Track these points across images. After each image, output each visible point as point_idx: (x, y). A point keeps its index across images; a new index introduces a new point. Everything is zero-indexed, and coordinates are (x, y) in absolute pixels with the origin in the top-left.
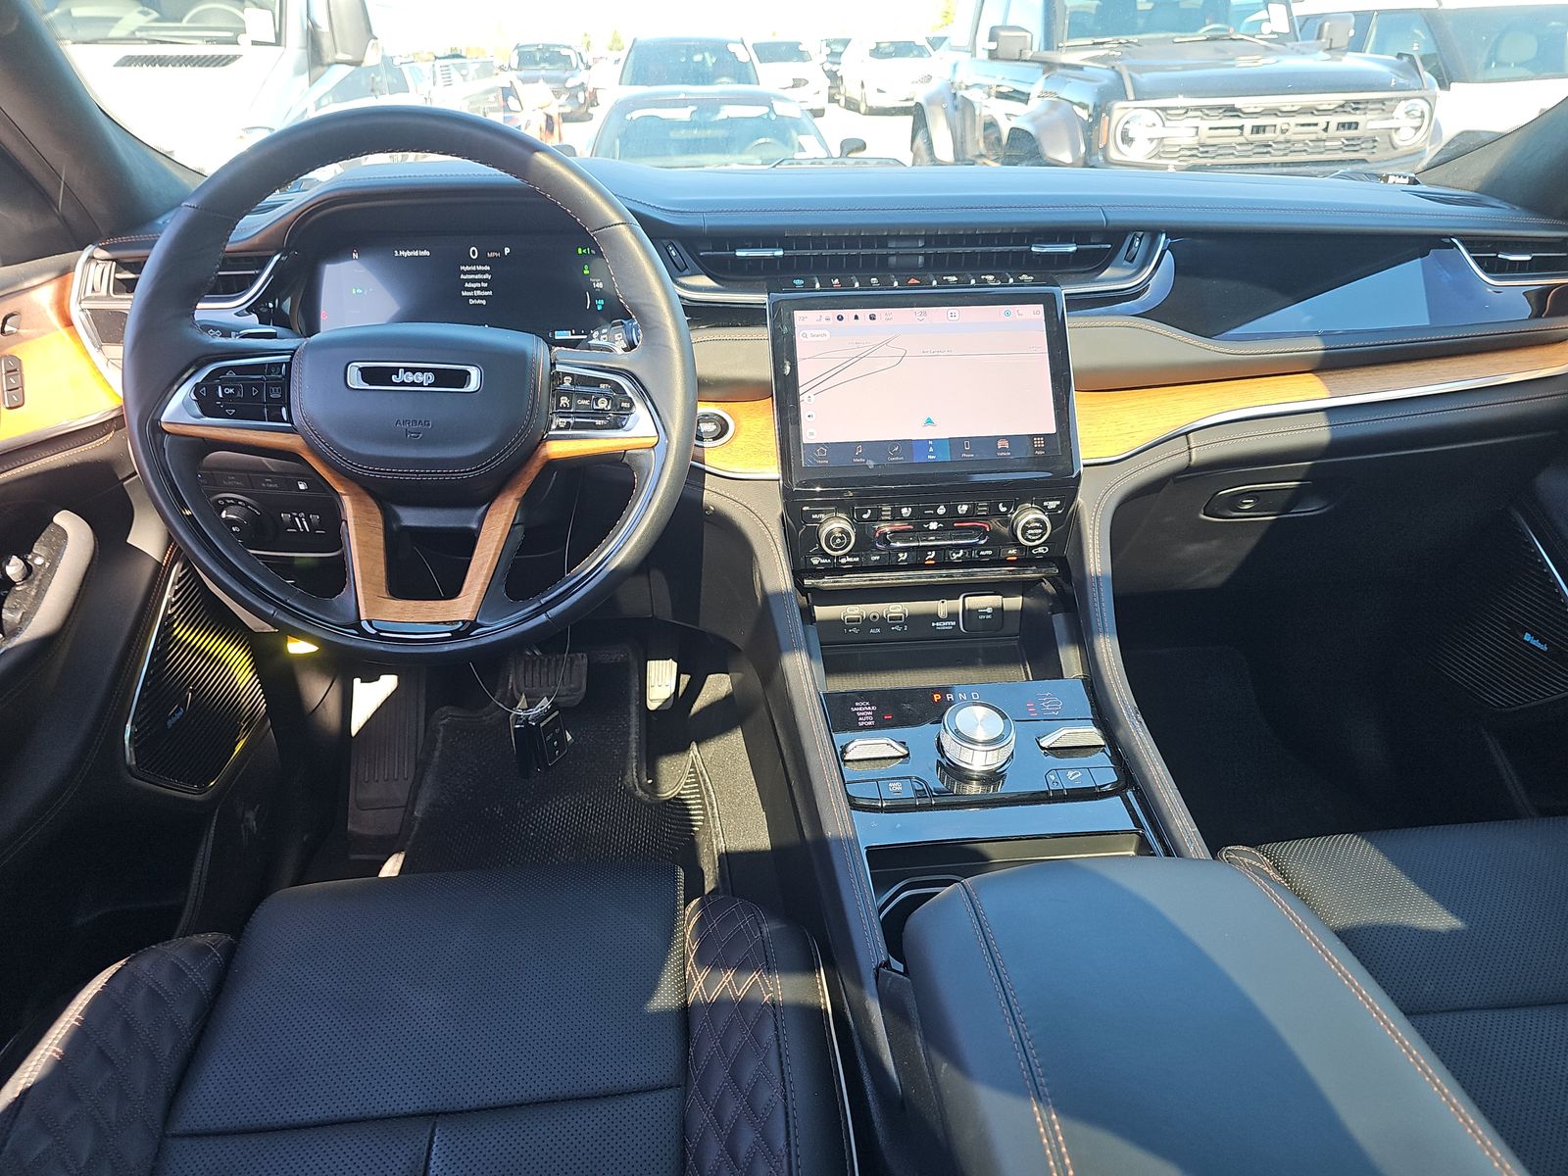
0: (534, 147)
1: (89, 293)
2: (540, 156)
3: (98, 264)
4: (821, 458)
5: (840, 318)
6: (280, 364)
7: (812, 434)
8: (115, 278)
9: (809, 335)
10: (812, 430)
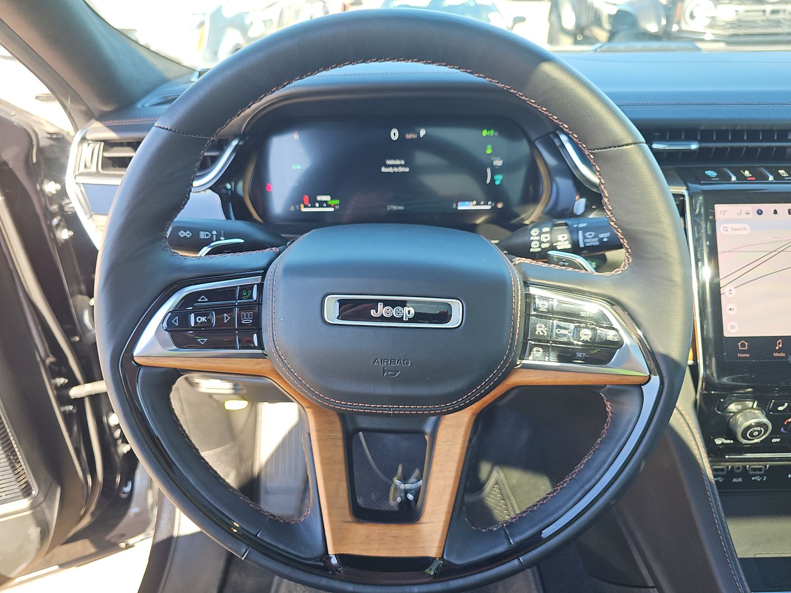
0: (541, 57)
1: (82, 170)
2: (546, 67)
3: (89, 144)
4: (743, 352)
5: (760, 212)
6: (251, 287)
7: (733, 327)
8: (103, 157)
9: (729, 229)
10: (733, 323)
